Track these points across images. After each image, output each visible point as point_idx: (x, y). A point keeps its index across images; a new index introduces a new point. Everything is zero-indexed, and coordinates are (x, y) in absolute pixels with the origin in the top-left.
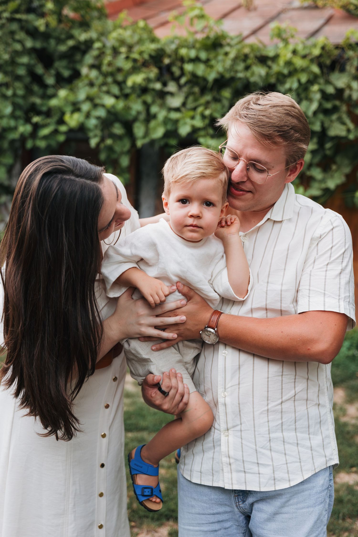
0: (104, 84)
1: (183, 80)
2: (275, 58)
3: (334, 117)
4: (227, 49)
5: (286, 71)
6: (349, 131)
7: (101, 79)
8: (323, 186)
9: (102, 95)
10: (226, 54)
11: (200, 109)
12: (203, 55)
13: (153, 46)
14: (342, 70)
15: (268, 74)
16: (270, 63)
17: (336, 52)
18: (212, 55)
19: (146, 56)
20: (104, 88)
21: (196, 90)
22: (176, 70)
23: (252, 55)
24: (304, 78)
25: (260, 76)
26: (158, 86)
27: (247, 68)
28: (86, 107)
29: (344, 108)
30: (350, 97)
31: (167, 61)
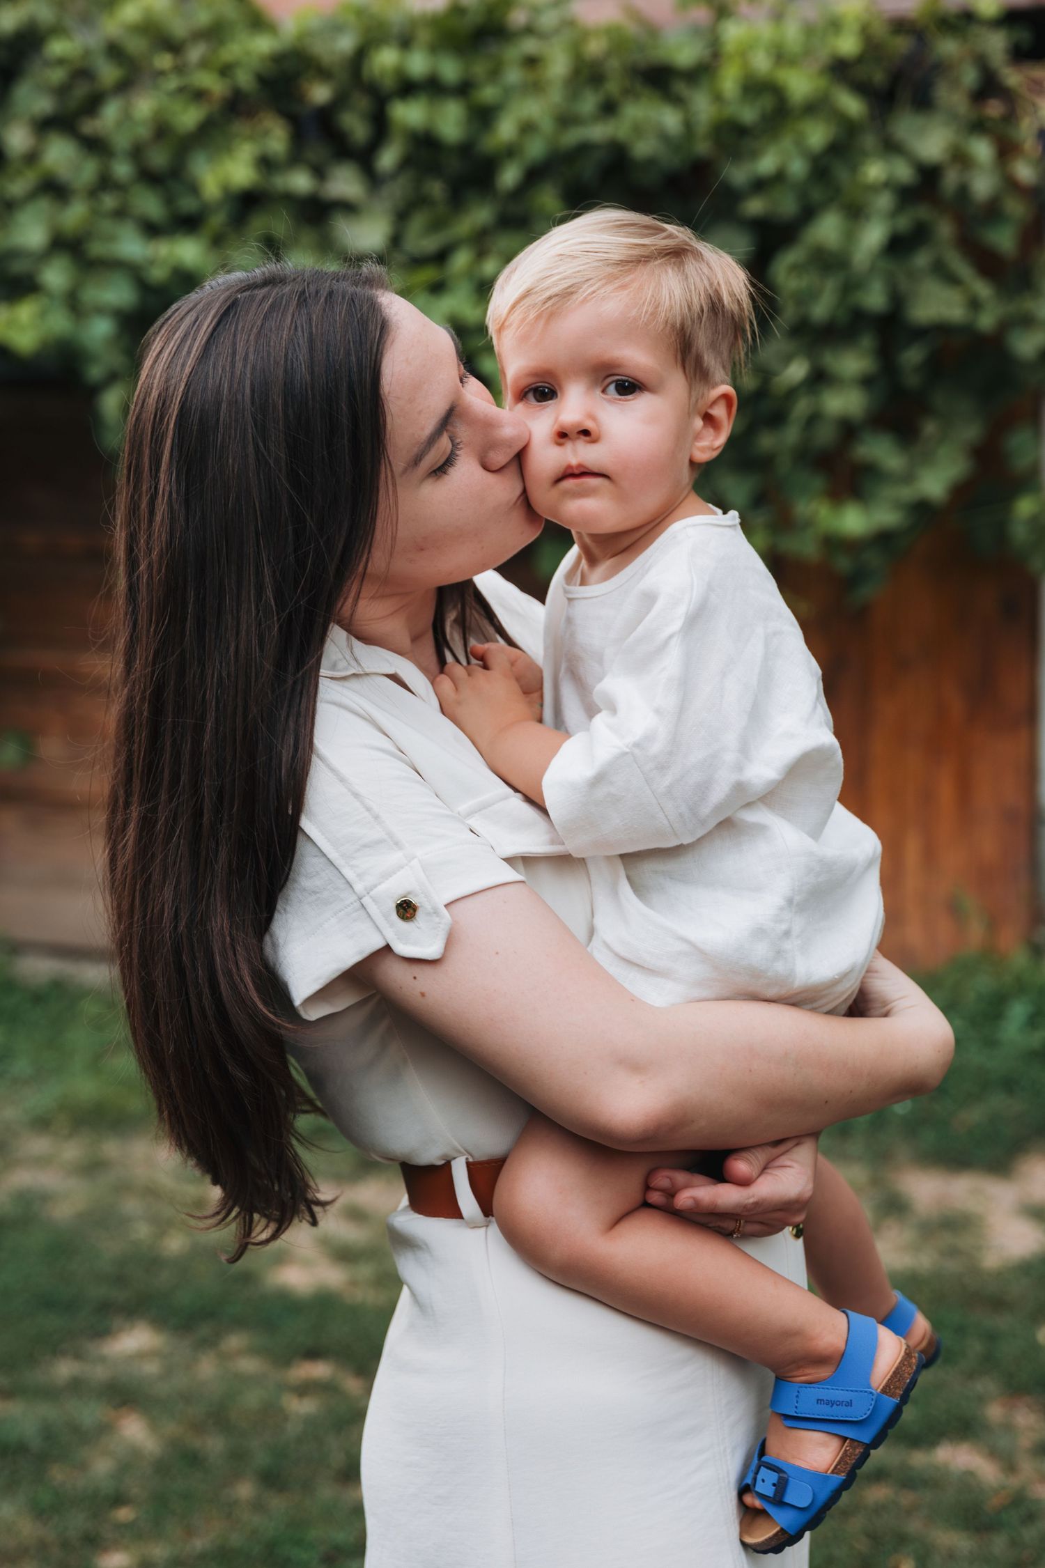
0: (105, 183)
1: (388, 158)
2: (702, 73)
3: (922, 259)
4: (529, 46)
5: (749, 114)
6: (974, 304)
7: (88, 171)
8: (907, 493)
9: (107, 226)
10: (532, 62)
11: (461, 260)
12: (450, 70)
13: (263, 45)
14: (923, 102)
15: (688, 126)
16: (680, 87)
17: (902, 45)
18: (479, 69)
19: (244, 79)
20: (109, 201)
21: (436, 189)
22: (355, 126)
23: (614, 65)
24: (817, 135)
25: (664, 137)
26: (300, 182)
27: (609, 109)
28: (56, 276)
29: (945, 229)
30: (963, 191)
31: (320, 93)
